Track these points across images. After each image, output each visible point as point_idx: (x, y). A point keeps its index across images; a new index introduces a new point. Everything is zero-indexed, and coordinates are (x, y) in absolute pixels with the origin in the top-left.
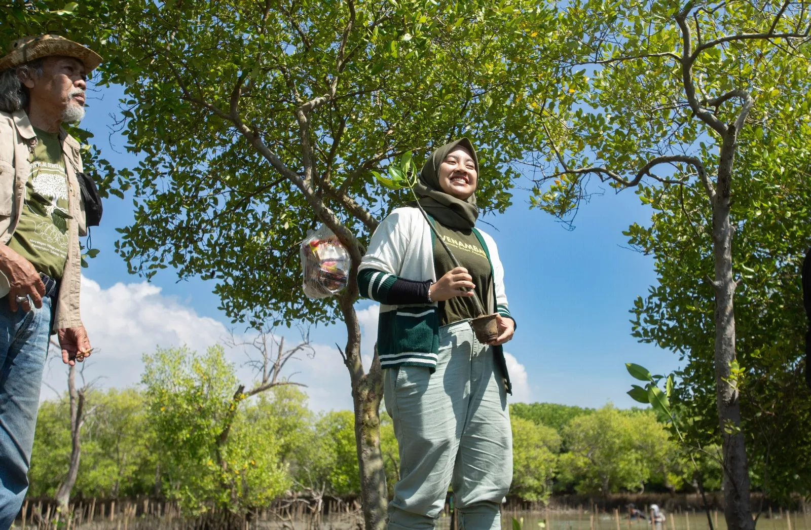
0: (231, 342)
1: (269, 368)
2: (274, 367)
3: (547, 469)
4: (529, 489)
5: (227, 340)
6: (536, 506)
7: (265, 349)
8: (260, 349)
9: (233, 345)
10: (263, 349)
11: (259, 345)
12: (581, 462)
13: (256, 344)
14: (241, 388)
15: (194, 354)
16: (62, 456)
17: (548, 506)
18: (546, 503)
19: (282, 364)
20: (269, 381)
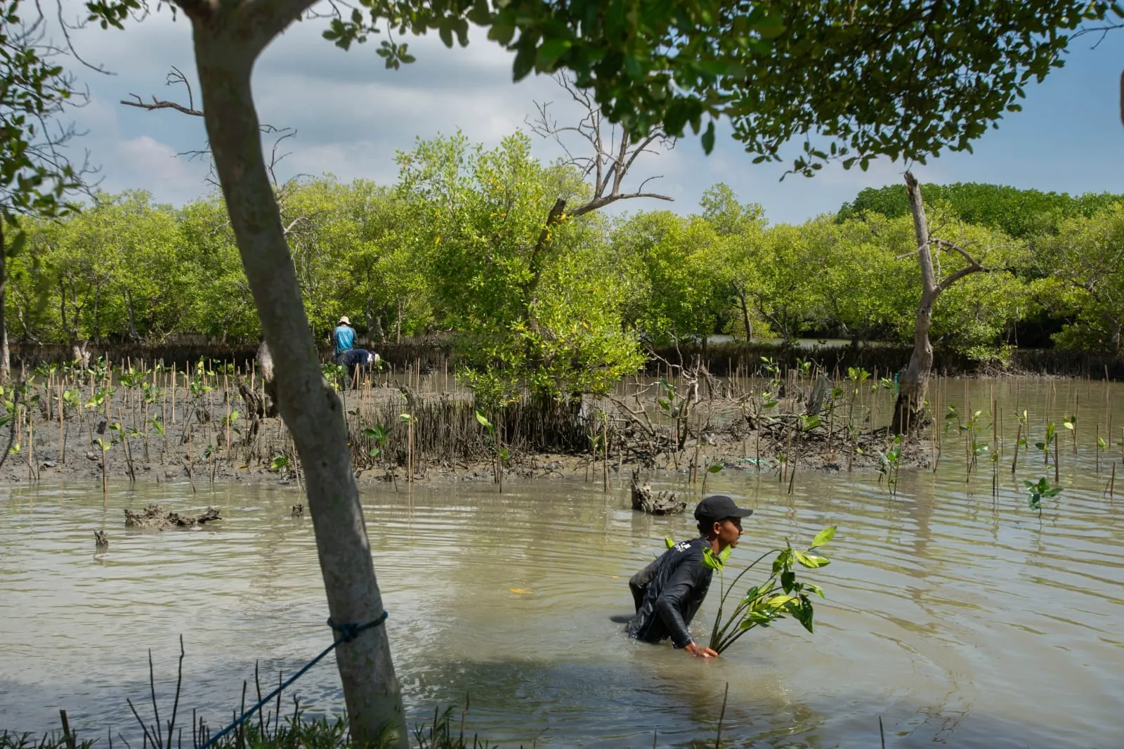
0: (544, 127)
1: (605, 170)
2: (613, 168)
3: (1011, 307)
4: (976, 342)
5: (535, 125)
6: (987, 368)
7: (598, 139)
8: (590, 138)
9: (546, 133)
10: (594, 138)
11: (588, 131)
12: (1070, 295)
13: (582, 129)
14: (561, 204)
15: (479, 149)
16: (232, 284)
17: (1009, 370)
18: (1005, 363)
19: (630, 163)
20: (607, 192)
